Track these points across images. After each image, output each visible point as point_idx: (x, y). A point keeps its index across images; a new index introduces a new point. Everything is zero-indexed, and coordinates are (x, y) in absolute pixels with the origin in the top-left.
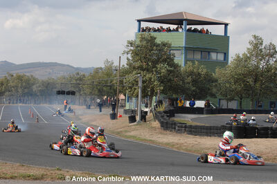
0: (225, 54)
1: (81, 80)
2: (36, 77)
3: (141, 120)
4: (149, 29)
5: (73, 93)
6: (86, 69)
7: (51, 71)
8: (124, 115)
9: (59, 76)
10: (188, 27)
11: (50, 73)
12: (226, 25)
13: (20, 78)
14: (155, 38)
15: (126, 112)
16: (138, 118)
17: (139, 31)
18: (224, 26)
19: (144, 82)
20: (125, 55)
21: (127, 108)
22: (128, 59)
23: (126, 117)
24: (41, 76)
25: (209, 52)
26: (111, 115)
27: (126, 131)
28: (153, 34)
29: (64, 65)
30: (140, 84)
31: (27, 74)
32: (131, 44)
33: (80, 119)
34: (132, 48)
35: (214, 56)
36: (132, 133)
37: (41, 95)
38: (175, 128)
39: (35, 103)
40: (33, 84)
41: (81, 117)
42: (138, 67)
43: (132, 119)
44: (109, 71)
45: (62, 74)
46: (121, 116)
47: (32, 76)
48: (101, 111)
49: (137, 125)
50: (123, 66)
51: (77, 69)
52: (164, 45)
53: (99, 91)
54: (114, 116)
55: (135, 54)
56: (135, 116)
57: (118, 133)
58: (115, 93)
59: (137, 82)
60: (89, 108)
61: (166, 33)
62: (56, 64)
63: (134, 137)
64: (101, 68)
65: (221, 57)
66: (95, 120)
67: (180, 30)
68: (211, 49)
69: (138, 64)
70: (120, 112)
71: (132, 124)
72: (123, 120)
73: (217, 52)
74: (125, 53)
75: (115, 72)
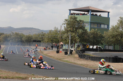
0: (108, 25)
1: (43, 35)
2: (24, 34)
3: (70, 54)
4: (74, 14)
5: (40, 41)
6: (46, 31)
8: (62, 51)
9: (34, 33)
10: (92, 13)
11: (30, 32)
12: (109, 12)
13: (17, 34)
14: (77, 18)
15: (63, 50)
16: (69, 53)
17: (70, 14)
19: (71, 37)
20: (63, 25)
21: (64, 48)
22: (64, 27)
23: (63, 52)
24: (26, 33)
25: (101, 24)
27: (63, 59)
28: (76, 16)
29: (36, 29)
31: (20, 33)
32: (66, 20)
33: (43, 53)
34: (66, 22)
35: (102, 26)
36: (66, 60)
37: (26, 42)
38: (85, 58)
39: (23, 45)
40: (22, 37)
41: (43, 52)
42: (69, 30)
44: (56, 32)
45: (35, 33)
46: (61, 52)
47: (22, 33)
48: (52, 49)
49: (68, 56)
50: (62, 30)
51: (42, 31)
52: (81, 21)
53: (52, 40)
54: (58, 52)
55: (68, 24)
56: (67, 52)
57: (60, 59)
58: (59, 42)
59: (69, 37)
63: (66, 61)
64: (52, 30)
65: (106, 27)
66: (49, 53)
67: (88, 15)
69: (69, 29)
70: (61, 50)
71: (66, 55)
72: (62, 53)
73: (104, 24)
74: (63, 24)
75: (59, 32)
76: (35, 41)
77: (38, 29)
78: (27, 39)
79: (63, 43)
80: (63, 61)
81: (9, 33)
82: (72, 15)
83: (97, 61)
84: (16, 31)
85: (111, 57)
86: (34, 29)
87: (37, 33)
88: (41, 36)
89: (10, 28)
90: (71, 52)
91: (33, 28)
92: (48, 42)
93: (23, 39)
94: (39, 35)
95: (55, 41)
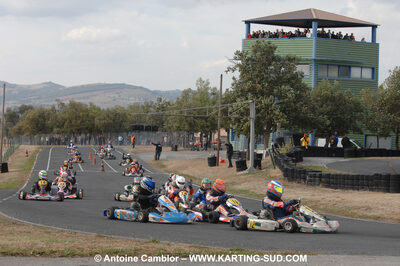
0: (373, 69)
1: (163, 108)
2: (98, 105)
3: (255, 167)
4: (264, 34)
5: (153, 129)
6: (167, 93)
7: (117, 96)
9: (128, 102)
11: (114, 100)
12: (374, 27)
13: (73, 105)
16: (250, 164)
18: (371, 28)
19: (258, 111)
20: (230, 73)
22: (234, 78)
24: (104, 103)
25: (350, 67)
26: (209, 159)
27: (233, 184)
29: (136, 88)
30: (253, 114)
31: (82, 101)
33: (164, 166)
34: (240, 62)
35: (355, 73)
36: (242, 186)
37: (105, 131)
38: (305, 179)
39: (96, 143)
40: (93, 118)
41: (165, 163)
42: (249, 90)
43: (241, 166)
44: (203, 95)
45: (132, 101)
46: (223, 161)
47: (91, 104)
49: (248, 174)
51: (154, 92)
53: (190, 124)
54: (213, 162)
55: (244, 70)
56: (244, 162)
58: (214, 128)
59: (249, 110)
60: (176, 150)
61: (287, 39)
62: (122, 86)
63: (245, 191)
64: (190, 90)
65: (367, 74)
66: (187, 167)
67: (308, 35)
68: (352, 62)
71: (242, 172)
73: (360, 66)
74: (229, 69)
75: (212, 97)
76: (138, 128)
77: (141, 88)
78: (110, 121)
79: (227, 131)
80: (233, 191)
81: (51, 104)
83: (347, 189)
84: (71, 97)
85: (393, 174)
86: (129, 87)
87: (142, 102)
88: (153, 112)
89: (51, 87)
90: (258, 159)
91: (124, 84)
92: (179, 129)
93: (97, 122)
94: (147, 107)
95: (202, 127)
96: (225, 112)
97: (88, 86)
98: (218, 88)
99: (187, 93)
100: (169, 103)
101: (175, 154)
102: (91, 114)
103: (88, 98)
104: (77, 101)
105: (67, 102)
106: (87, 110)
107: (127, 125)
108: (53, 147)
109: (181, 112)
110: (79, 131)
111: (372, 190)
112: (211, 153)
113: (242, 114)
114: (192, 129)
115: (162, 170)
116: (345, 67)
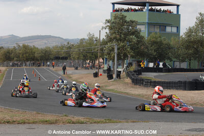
0: (177, 27)
1: (70, 48)
2: (36, 46)
3: (117, 77)
4: (122, 10)
5: (65, 58)
6: (73, 40)
7: (47, 42)
8: (103, 74)
10: (150, 8)
11: (45, 44)
12: (178, 6)
13: (24, 46)
14: (126, 17)
15: (105, 71)
16: (114, 76)
18: (176, 6)
19: (118, 49)
20: (104, 29)
21: (105, 68)
22: (106, 33)
23: (105, 76)
24: (40, 45)
25: (165, 26)
26: (94, 74)
27: (106, 86)
28: (124, 13)
29: (56, 37)
30: (116, 51)
31: (29, 44)
32: (108, 21)
33: (71, 77)
34: (109, 24)
35: (168, 29)
36: (111, 88)
37: (41, 60)
38: (143, 83)
39: (36, 66)
40: (34, 53)
41: (71, 76)
42: (114, 38)
43: (110, 77)
44: (91, 41)
45: (54, 44)
46: (101, 75)
47: (34, 46)
49: (114, 81)
51: (66, 40)
52: (132, 22)
53: (84, 56)
54: (96, 75)
55: (111, 28)
56: (112, 75)
58: (97, 58)
59: (114, 48)
60: (77, 69)
61: (133, 13)
62: (50, 37)
63: (112, 90)
64: (84, 39)
65: (174, 30)
66: (82, 78)
67: (144, 10)
68: (167, 24)
69: (114, 35)
70: (101, 71)
71: (111, 80)
72: (103, 77)
73: (171, 26)
75: (95, 42)
76: (57, 58)
77: (59, 37)
78: (43, 55)
79: (103, 59)
80: (106, 90)
81: (13, 46)
82: (117, 13)
84: (23, 42)
85: (188, 81)
86: (53, 37)
87: (59, 45)
88: (65, 50)
89: (13, 37)
90: (119, 74)
91: (50, 36)
92: (78, 58)
93: (36, 55)
94: (62, 47)
95: (90, 57)
96: (102, 50)
97: (32, 37)
98: (99, 38)
99: (82, 40)
100: (73, 45)
101: (76, 71)
102: (33, 51)
103: (32, 43)
104: (26, 44)
105: (21, 45)
106: (32, 49)
107: (52, 57)
108: (14, 68)
109: (79, 50)
110: (27, 60)
111: (177, 89)
112: (95, 71)
113: (111, 51)
114: (85, 58)
115: (70, 79)
116: (163, 26)
